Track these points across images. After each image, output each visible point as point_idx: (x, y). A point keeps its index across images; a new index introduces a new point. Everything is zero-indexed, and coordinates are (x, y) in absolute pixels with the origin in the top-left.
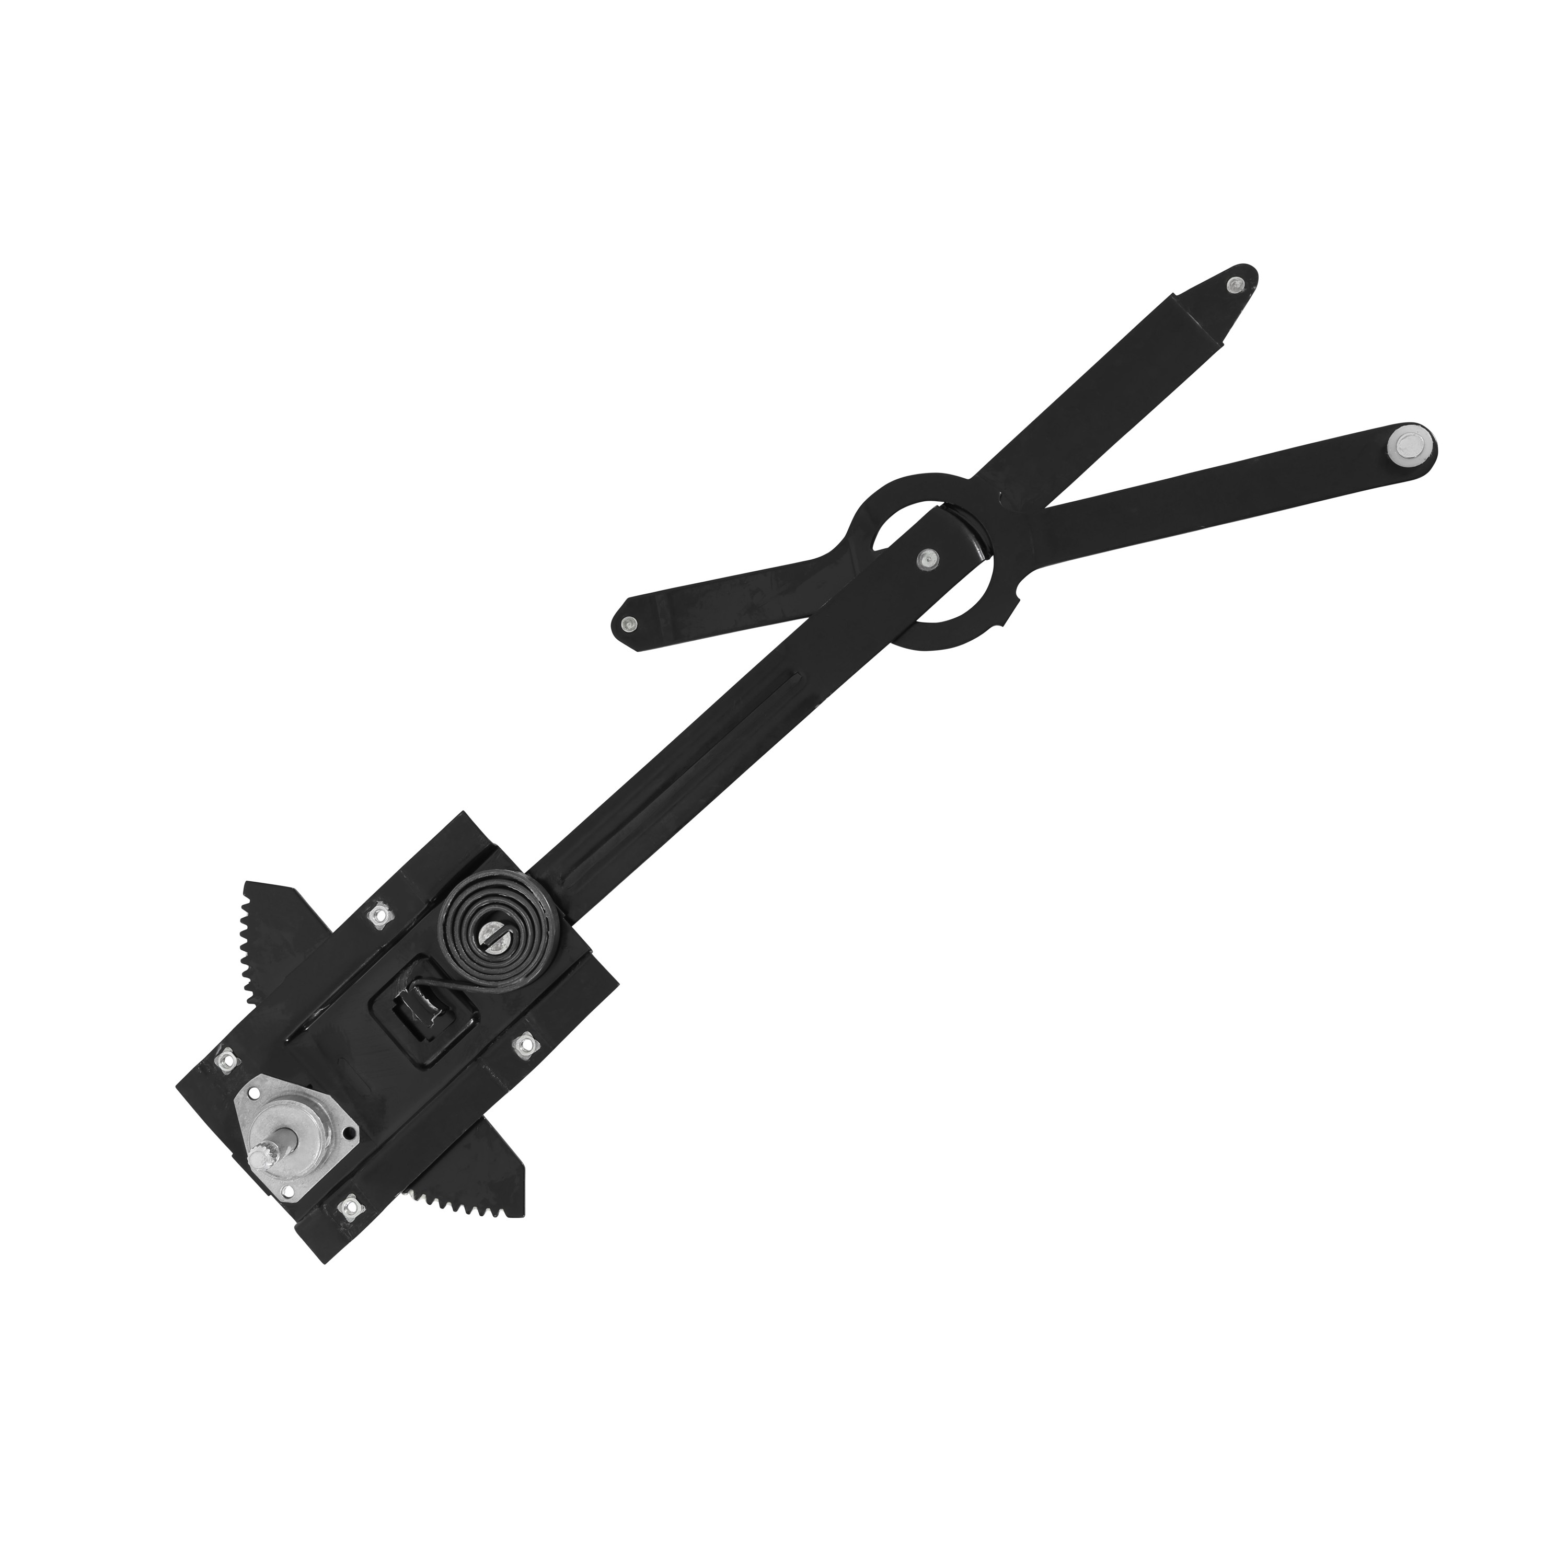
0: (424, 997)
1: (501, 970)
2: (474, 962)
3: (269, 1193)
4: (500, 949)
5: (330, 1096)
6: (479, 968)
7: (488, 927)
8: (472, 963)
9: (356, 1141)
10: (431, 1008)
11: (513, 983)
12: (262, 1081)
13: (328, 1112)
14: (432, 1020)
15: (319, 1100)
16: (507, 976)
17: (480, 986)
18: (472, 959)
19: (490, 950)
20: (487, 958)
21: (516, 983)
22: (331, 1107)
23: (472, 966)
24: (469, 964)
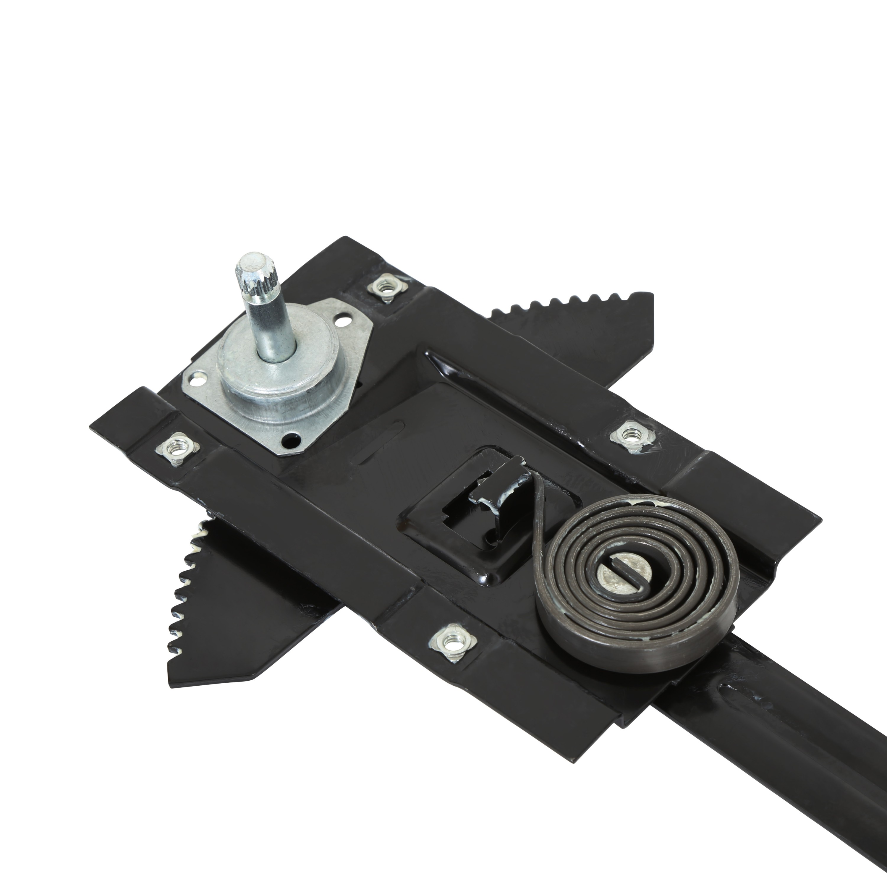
0: (517, 486)
1: (573, 583)
2: (582, 548)
3: (194, 359)
4: (608, 582)
5: (346, 408)
6: (574, 554)
7: (641, 563)
8: (580, 545)
9: (280, 451)
10: (500, 495)
11: (555, 600)
12: (362, 326)
13: (323, 410)
14: (482, 500)
15: (339, 397)
16: (567, 592)
17: (544, 559)
18: (585, 544)
19: (603, 571)
20: (590, 563)
21: (555, 605)
22: (331, 412)
23: (575, 546)
24: (578, 541)
